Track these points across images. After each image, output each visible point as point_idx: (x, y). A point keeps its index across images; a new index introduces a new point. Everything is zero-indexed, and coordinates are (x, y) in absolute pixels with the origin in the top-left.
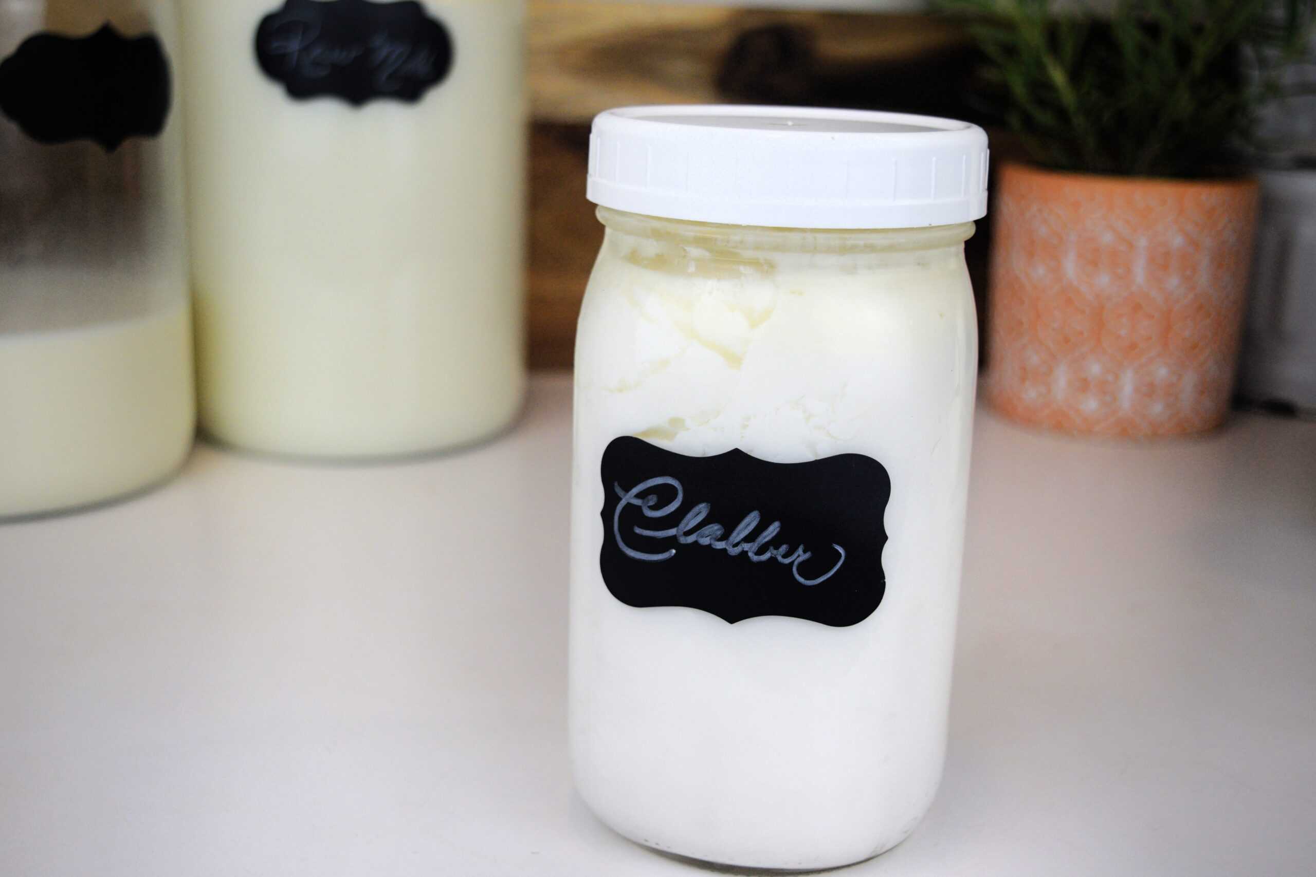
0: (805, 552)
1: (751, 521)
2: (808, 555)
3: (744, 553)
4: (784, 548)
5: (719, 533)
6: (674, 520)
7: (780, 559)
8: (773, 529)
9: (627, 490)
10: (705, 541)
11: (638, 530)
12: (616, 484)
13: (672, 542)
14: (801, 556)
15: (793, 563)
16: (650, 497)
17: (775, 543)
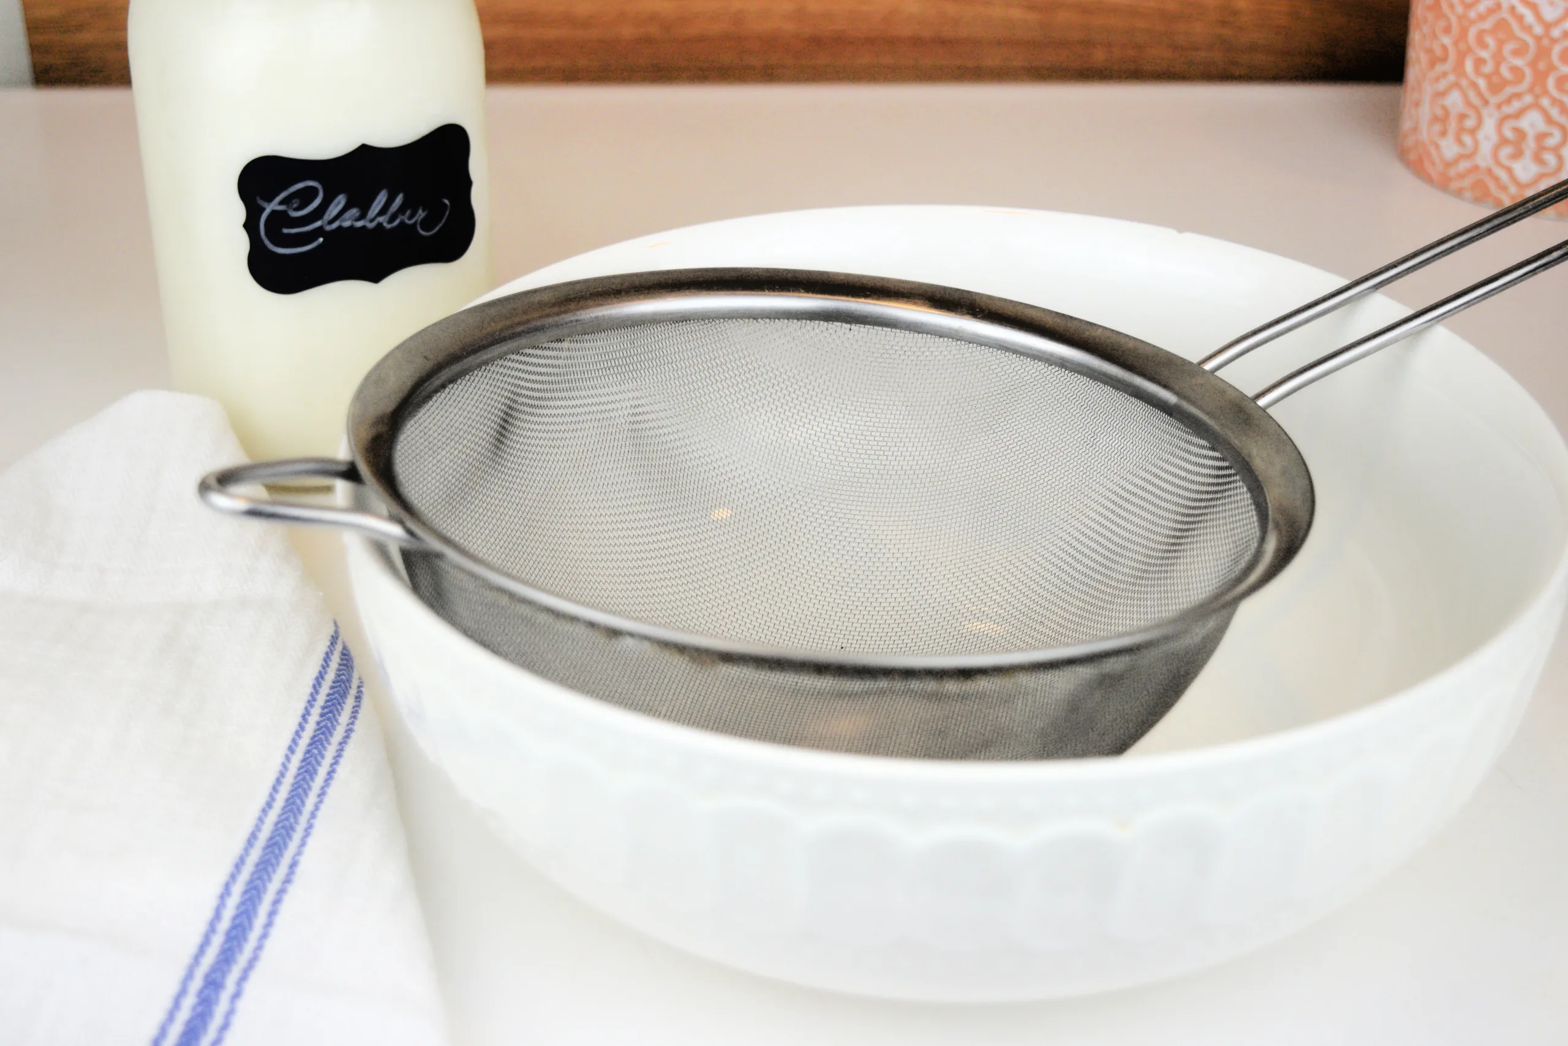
0: (423, 211)
1: (382, 198)
2: (425, 213)
3: (380, 225)
4: (408, 212)
5: (358, 214)
6: (319, 213)
7: (407, 221)
8: (399, 200)
9: (270, 200)
10: (347, 224)
11: (286, 231)
12: (258, 198)
13: (320, 231)
14: (421, 214)
15: (416, 223)
16: (294, 201)
17: (401, 210)
